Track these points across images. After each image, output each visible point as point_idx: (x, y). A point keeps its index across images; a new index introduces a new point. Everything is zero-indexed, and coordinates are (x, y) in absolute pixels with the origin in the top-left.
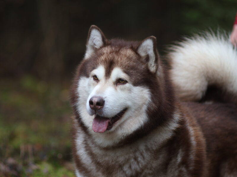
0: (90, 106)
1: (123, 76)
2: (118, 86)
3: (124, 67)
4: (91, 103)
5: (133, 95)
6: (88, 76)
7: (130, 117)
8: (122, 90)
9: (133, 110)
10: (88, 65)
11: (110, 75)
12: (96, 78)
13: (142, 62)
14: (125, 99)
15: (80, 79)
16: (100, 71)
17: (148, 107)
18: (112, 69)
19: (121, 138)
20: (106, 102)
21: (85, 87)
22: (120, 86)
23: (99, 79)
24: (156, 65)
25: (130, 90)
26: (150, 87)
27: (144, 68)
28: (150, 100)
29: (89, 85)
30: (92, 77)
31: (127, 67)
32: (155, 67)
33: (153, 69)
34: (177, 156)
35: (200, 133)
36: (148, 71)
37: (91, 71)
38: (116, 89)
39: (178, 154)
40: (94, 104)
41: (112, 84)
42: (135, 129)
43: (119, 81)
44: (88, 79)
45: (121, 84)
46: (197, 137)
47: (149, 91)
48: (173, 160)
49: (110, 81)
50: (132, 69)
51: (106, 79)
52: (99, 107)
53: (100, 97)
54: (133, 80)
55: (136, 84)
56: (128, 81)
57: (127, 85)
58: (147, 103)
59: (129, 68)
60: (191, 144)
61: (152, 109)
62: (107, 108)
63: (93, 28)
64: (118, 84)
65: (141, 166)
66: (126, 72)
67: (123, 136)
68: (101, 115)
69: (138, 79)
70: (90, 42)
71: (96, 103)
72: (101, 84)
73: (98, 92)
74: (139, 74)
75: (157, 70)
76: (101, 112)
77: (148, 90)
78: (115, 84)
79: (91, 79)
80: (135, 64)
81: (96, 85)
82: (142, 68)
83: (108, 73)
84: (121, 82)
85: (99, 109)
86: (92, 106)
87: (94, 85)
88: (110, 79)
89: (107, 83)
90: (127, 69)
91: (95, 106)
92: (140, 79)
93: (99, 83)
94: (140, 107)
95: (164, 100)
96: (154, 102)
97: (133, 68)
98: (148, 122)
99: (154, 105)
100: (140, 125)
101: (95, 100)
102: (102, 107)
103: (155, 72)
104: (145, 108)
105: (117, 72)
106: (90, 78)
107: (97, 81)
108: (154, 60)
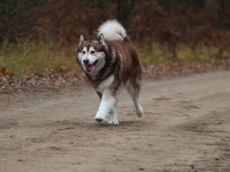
1: (94, 50)
4: (84, 61)
6: (81, 52)
8: (93, 55)
15: (78, 53)
16: (85, 49)
29: (81, 55)
31: (95, 46)
35: (124, 56)
37: (82, 50)
41: (90, 53)
43: (92, 52)
46: (123, 58)
51: (88, 52)
53: (87, 59)
54: (97, 51)
57: (95, 53)
60: (121, 61)
63: (81, 34)
66: (95, 48)
69: (100, 50)
70: (80, 40)
73: (86, 57)
76: (88, 64)
83: (88, 50)
87: (83, 55)
91: (86, 62)
95: (109, 54)
101: (86, 60)
105: (92, 49)
107: (85, 53)
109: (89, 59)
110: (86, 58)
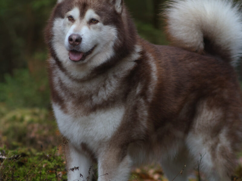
0: (70, 43)
1: (95, 16)
2: (91, 25)
3: (96, 8)
4: (70, 39)
5: (102, 32)
6: (63, 17)
7: (99, 53)
8: (94, 28)
9: (102, 46)
10: (62, 7)
11: (85, 15)
12: (71, 19)
13: (110, 4)
14: (96, 36)
15: (55, 20)
16: (75, 12)
17: (114, 44)
18: (86, 10)
19: (91, 69)
20: (83, 39)
21: (60, 27)
22: (93, 26)
23: (75, 19)
24: (121, 6)
25: (100, 29)
26: (117, 26)
27: (111, 10)
28: (116, 37)
29: (65, 25)
30: (67, 17)
31: (98, 9)
32: (121, 8)
33: (119, 10)
34: (136, 88)
36: (115, 12)
37: (66, 12)
38: (89, 28)
39: (137, 86)
40: (73, 40)
41: (86, 23)
42: (102, 63)
43: (92, 21)
44: (63, 19)
45: (94, 24)
47: (116, 30)
48: (132, 92)
49: (84, 21)
50: (103, 11)
51: (81, 19)
52: (78, 43)
53: (78, 35)
54: (104, 20)
55: (106, 23)
56: (99, 20)
57: (99, 24)
58: (114, 39)
59: (100, 10)
61: (118, 45)
62: (84, 44)
64: (91, 23)
65: (107, 93)
66: (97, 13)
67: (92, 68)
68: (79, 49)
69: (107, 18)
71: (75, 40)
72: (77, 24)
73: (75, 30)
74: (107, 15)
75: (122, 11)
77: (115, 28)
78: (88, 24)
79: (67, 20)
80: (104, 6)
81: (72, 25)
82: (110, 10)
83: (82, 14)
84: (93, 22)
85: (78, 45)
86: (72, 42)
87: (70, 25)
88: (84, 19)
89: (82, 23)
90: (99, 11)
91: (74, 43)
92: (108, 18)
93: (75, 23)
94: (108, 44)
96: (120, 39)
97: (103, 9)
98: (114, 56)
99: (120, 41)
100: (107, 59)
101: (75, 37)
102: (80, 43)
103: (120, 12)
104: (112, 44)
105: (90, 13)
106: (65, 18)
107: (73, 21)
108: (120, 2)
109: (82, 37)
110: (76, 33)
